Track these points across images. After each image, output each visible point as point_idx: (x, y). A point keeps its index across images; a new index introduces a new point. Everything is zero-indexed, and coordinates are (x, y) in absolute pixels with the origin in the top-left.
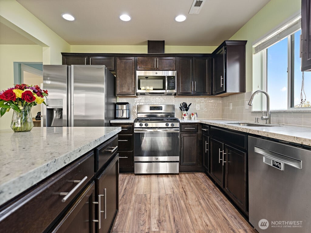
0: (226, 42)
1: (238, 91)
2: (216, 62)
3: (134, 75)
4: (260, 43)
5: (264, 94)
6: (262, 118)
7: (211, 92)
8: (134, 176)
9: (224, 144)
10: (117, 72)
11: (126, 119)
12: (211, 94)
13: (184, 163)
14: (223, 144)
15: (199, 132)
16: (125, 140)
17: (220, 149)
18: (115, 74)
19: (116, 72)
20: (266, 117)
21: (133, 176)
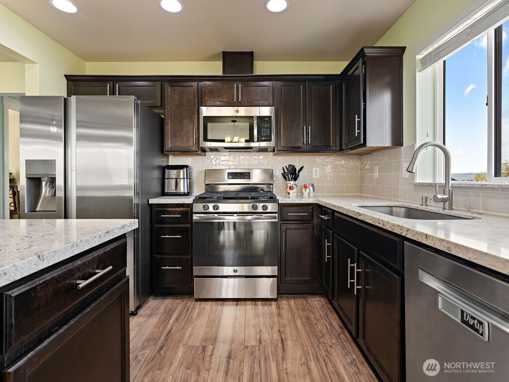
0: (366, 50)
1: (388, 143)
2: (347, 90)
3: (197, 116)
4: (430, 50)
5: (438, 150)
6: (435, 199)
7: (338, 145)
8: (193, 302)
9: (358, 251)
10: (166, 109)
11: (184, 195)
12: (338, 149)
13: (286, 278)
14: (356, 249)
15: (315, 221)
16: (178, 236)
17: (349, 259)
18: (162, 114)
19: (164, 110)
20: (444, 197)
21: (190, 303)
